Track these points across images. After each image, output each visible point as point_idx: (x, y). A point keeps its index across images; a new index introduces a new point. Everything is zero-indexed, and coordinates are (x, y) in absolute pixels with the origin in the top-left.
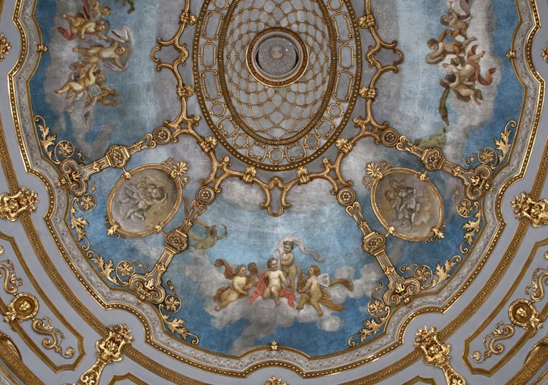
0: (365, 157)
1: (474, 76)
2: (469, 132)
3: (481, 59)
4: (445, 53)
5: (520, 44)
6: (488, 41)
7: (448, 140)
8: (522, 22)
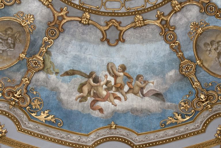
0: (38, 14)
1: (97, 97)
2: (55, 91)
3: (111, 103)
4: (116, 76)
5: (122, 133)
6: (124, 109)
7: (50, 76)
8: (138, 135)
